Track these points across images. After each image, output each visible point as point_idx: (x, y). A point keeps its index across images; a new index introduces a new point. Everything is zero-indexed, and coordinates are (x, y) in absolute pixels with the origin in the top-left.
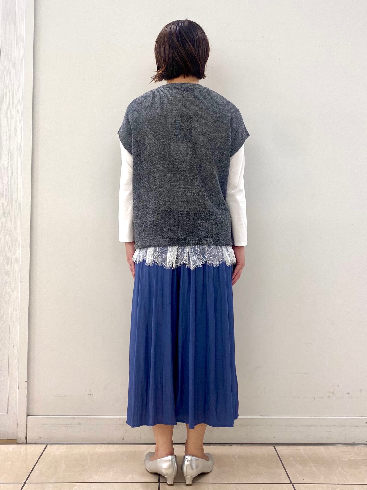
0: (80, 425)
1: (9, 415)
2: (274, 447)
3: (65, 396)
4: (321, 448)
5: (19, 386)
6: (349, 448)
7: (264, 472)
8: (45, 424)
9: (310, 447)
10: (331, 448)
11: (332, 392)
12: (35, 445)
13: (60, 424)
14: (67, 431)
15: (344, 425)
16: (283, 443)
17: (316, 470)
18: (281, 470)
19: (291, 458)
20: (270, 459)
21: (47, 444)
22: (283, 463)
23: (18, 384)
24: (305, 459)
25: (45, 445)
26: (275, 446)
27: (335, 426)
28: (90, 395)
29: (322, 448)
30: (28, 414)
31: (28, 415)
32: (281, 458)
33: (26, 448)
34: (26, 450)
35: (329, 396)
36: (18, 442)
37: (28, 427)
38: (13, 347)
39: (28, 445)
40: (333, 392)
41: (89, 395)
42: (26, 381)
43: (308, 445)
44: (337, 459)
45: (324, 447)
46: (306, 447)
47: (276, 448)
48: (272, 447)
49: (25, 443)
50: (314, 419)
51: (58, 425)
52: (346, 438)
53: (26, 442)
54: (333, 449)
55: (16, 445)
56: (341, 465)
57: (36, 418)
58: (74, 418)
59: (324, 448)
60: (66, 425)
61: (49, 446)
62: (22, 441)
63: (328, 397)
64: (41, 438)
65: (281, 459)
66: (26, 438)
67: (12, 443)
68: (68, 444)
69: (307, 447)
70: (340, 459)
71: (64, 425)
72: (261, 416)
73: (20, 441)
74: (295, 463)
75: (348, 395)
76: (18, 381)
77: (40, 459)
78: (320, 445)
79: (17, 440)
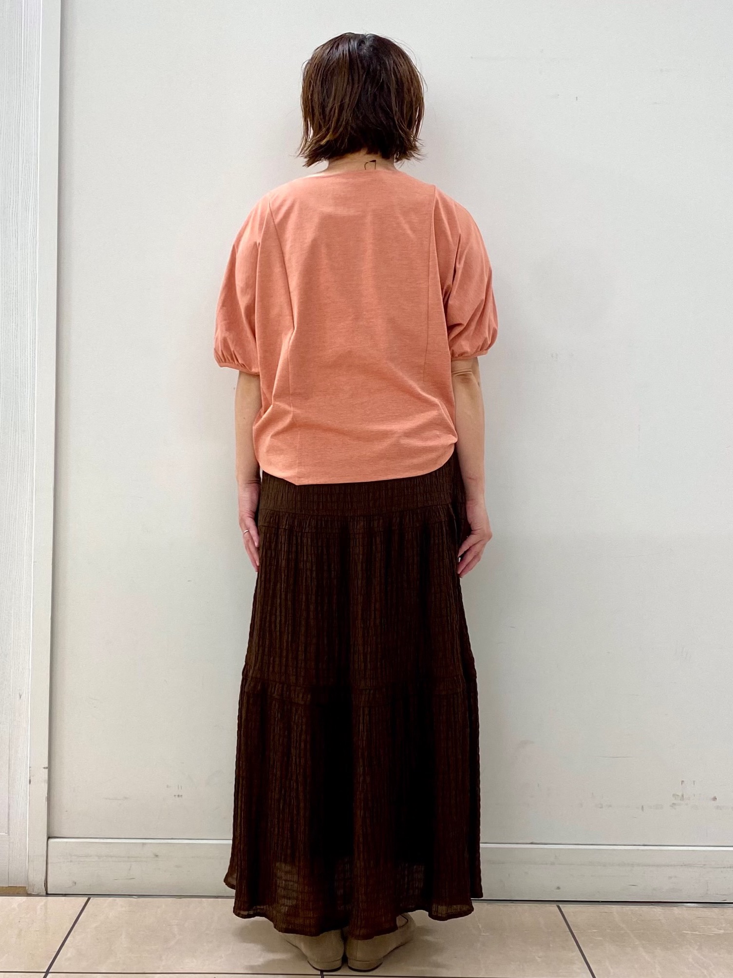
0: (157, 859)
1: (11, 836)
2: (559, 907)
3: (126, 798)
4: (655, 910)
5: (31, 777)
6: (715, 911)
7: (539, 957)
8: (85, 856)
9: (633, 909)
10: (676, 910)
11: (680, 794)
12: (65, 899)
13: (116, 857)
14: (130, 870)
15: (704, 865)
16: (576, 899)
17: (644, 954)
18: (574, 954)
19: (596, 929)
20: (550, 930)
21: (89, 896)
22: (577, 939)
23: (30, 773)
24: (622, 932)
25: (87, 898)
26: (560, 905)
27: (685, 865)
28: (177, 797)
29: (658, 909)
30: (50, 836)
31: (49, 838)
32: (572, 930)
33: (46, 905)
34: (46, 908)
35: (674, 804)
36: (29, 893)
37: (49, 861)
38: (19, 697)
39: (50, 898)
40: (683, 796)
41: (175, 796)
42: (47, 768)
43: (630, 904)
44: (689, 932)
45: (662, 909)
46: (624, 908)
47: (563, 910)
48: (553, 908)
49: (45, 894)
50: (643, 850)
51: (112, 857)
52: (707, 890)
53: (45, 892)
54: (680, 913)
55: (26, 897)
56: (698, 944)
57: (67, 842)
58: (144, 844)
59: (663, 911)
60: (129, 857)
61: (93, 900)
62: (39, 889)
63: (673, 807)
64: (75, 883)
65: (574, 932)
66: (45, 884)
67: (18, 893)
68: (134, 897)
69: (627, 908)
70: (697, 933)
71: (124, 857)
72: (532, 843)
73: (33, 889)
74: (601, 939)
75: (713, 802)
76: (30, 767)
77: (76, 925)
78: (653, 904)
79: (27, 888)
